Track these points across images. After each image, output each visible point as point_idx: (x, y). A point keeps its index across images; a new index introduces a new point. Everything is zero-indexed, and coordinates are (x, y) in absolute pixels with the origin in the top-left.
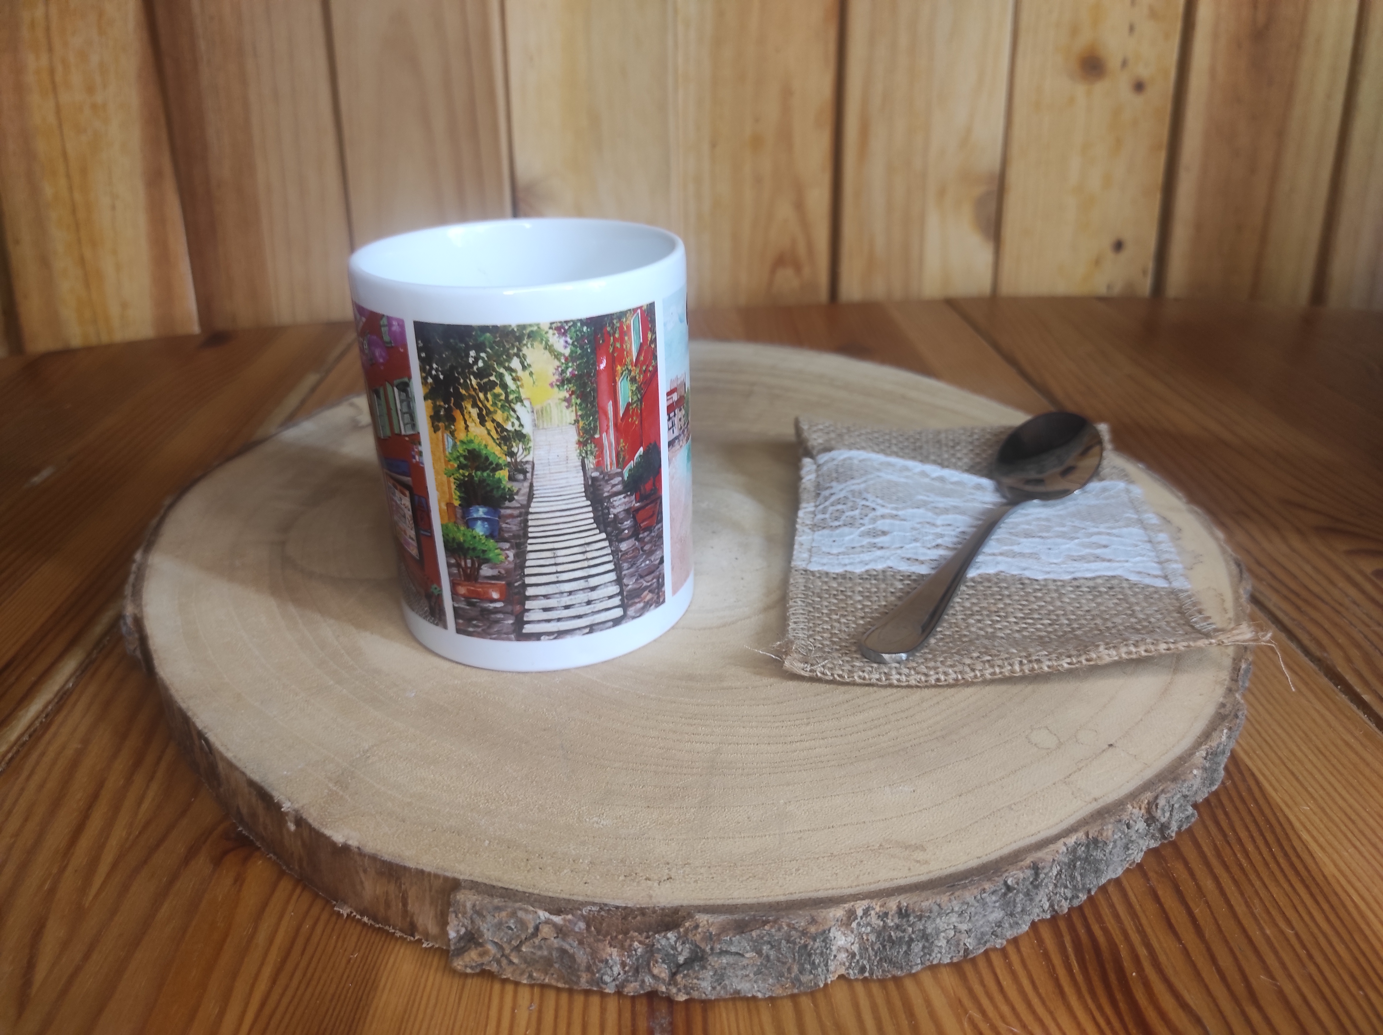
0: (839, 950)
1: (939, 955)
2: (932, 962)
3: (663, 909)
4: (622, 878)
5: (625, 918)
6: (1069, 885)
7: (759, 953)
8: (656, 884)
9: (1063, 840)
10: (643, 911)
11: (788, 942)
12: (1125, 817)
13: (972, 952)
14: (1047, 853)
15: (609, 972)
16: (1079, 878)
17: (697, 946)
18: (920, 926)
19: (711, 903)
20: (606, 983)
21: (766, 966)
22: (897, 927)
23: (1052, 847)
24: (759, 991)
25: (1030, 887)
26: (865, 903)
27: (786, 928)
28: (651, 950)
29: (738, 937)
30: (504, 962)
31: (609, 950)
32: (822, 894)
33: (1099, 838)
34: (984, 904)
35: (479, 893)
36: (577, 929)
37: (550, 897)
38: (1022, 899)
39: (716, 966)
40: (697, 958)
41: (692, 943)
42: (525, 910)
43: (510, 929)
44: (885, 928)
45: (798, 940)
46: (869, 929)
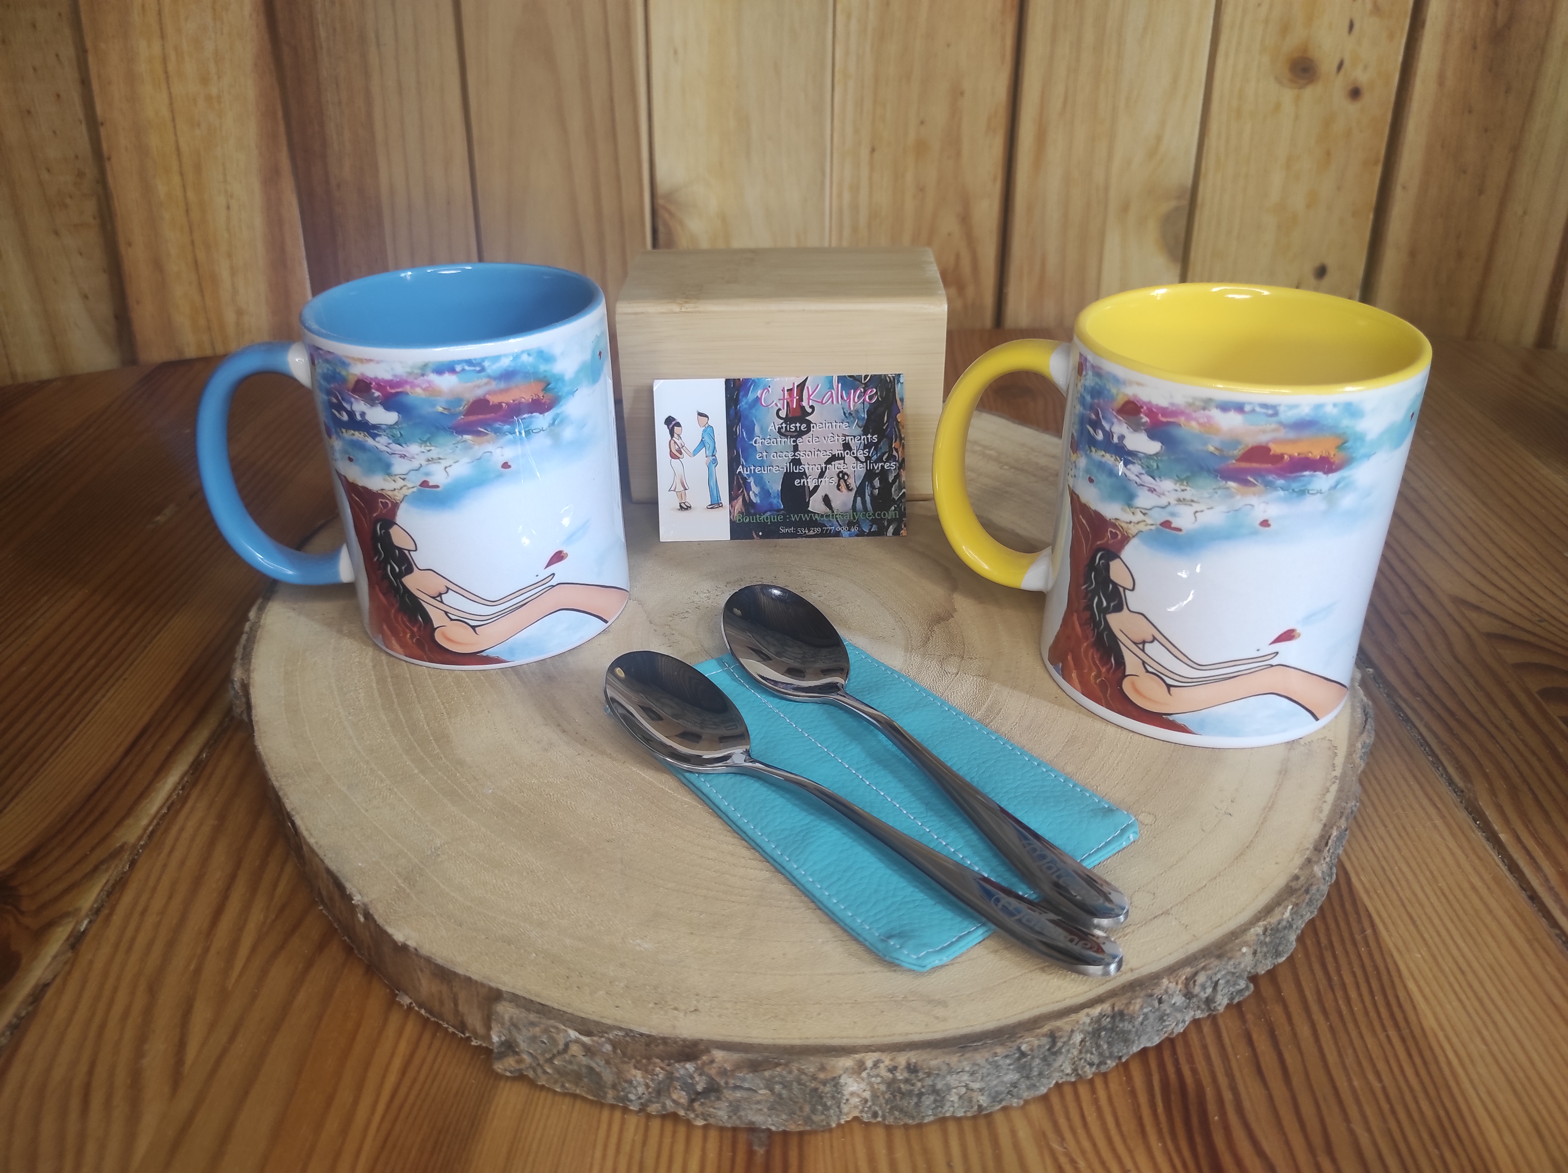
0: (852, 1094)
1: (952, 1109)
2: (944, 1113)
3: (684, 1040)
4: (651, 1005)
5: (648, 1045)
6: (1094, 1052)
7: (772, 1090)
8: (682, 1015)
9: (1086, 1011)
10: (664, 1040)
11: (800, 1083)
12: (1158, 992)
13: (986, 1108)
14: (1066, 1023)
15: (634, 1091)
16: (1105, 1046)
17: (713, 1079)
18: (929, 1082)
19: (730, 1039)
20: (631, 1101)
21: (778, 1103)
22: (907, 1081)
23: (1074, 1017)
24: (773, 1124)
25: (1047, 1053)
26: (876, 1056)
27: (796, 1072)
28: (670, 1077)
29: (751, 1074)
30: (539, 1071)
31: (634, 1072)
32: (836, 1042)
33: (1126, 1012)
34: (997, 1067)
35: (518, 1006)
36: (604, 1050)
37: (582, 1018)
38: (1039, 1064)
39: (731, 1098)
40: (713, 1090)
41: (708, 1076)
42: (557, 1028)
43: (543, 1042)
44: (894, 1080)
45: (808, 1084)
46: (879, 1080)
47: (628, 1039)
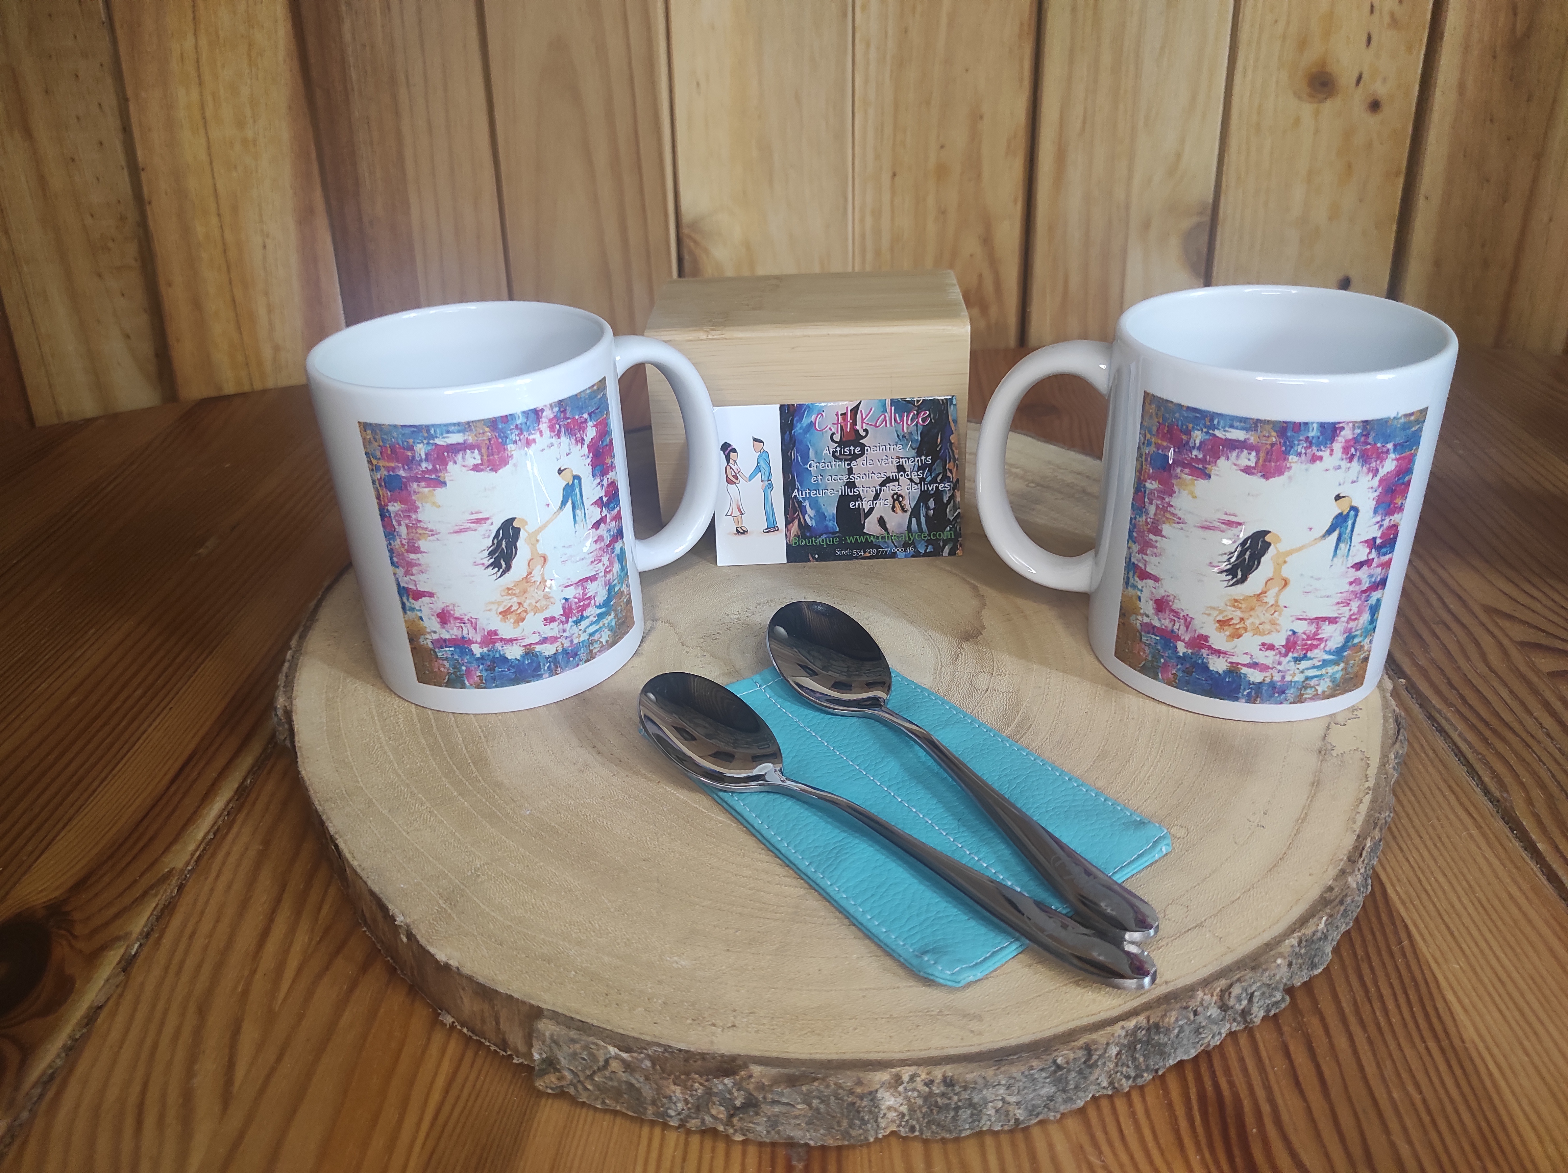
0: (889, 1108)
1: (988, 1123)
2: (981, 1127)
3: (722, 1056)
4: (689, 1021)
5: (686, 1060)
6: (1131, 1065)
7: (809, 1105)
8: (719, 1030)
9: (1121, 1023)
10: (703, 1056)
11: (837, 1098)
12: (1192, 1004)
13: (1023, 1122)
14: (1102, 1036)
15: (673, 1107)
16: (1141, 1059)
17: (751, 1094)
18: (965, 1095)
19: (767, 1054)
20: (671, 1117)
21: (816, 1118)
22: (943, 1095)
23: (1109, 1029)
24: (811, 1139)
25: (1083, 1066)
26: (912, 1070)
27: (833, 1086)
28: (709, 1092)
29: (788, 1090)
30: (580, 1087)
31: (673, 1087)
32: (873, 1056)
33: (1161, 1024)
34: (1034, 1080)
35: (558, 1024)
36: (643, 1066)
37: (621, 1034)
38: (1075, 1077)
39: (769, 1113)
40: (751, 1104)
41: (746, 1090)
42: (597, 1045)
43: (584, 1059)
44: (931, 1093)
45: (845, 1098)
46: (916, 1094)
47: (666, 1054)
